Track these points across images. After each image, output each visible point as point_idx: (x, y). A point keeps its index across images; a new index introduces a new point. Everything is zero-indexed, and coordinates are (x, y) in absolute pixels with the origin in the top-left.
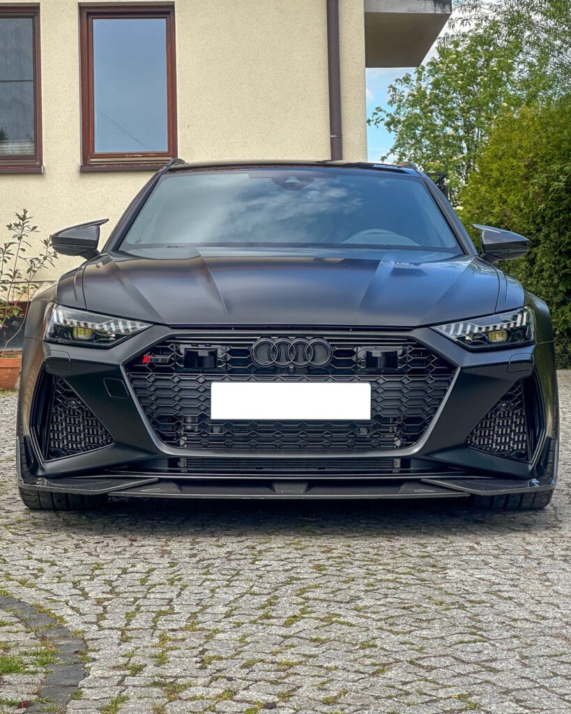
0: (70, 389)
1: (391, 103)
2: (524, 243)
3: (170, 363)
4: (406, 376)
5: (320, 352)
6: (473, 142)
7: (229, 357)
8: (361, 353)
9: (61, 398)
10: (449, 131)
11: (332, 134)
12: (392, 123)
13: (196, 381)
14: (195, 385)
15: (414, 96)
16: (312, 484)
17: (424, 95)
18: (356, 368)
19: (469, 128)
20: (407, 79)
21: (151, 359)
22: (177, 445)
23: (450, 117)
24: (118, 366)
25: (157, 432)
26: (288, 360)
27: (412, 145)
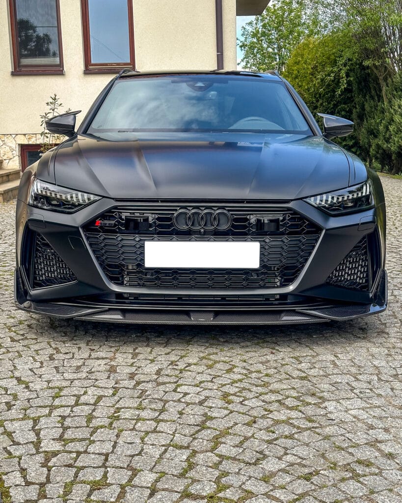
0: (45, 241)
1: (243, 35)
2: (351, 126)
3: (114, 227)
4: (286, 236)
5: (223, 220)
6: (281, 55)
7: (158, 223)
8: (253, 219)
9: (40, 247)
10: (270, 50)
11: (218, 52)
12: (243, 46)
13: (134, 240)
14: (134, 243)
15: (253, 32)
16: (217, 314)
17: (258, 31)
18: (249, 230)
19: (280, 48)
20: (250, 23)
21: (101, 223)
22: (121, 284)
23: (270, 43)
24: (77, 228)
25: (107, 275)
26: (200, 225)
27: (252, 57)
